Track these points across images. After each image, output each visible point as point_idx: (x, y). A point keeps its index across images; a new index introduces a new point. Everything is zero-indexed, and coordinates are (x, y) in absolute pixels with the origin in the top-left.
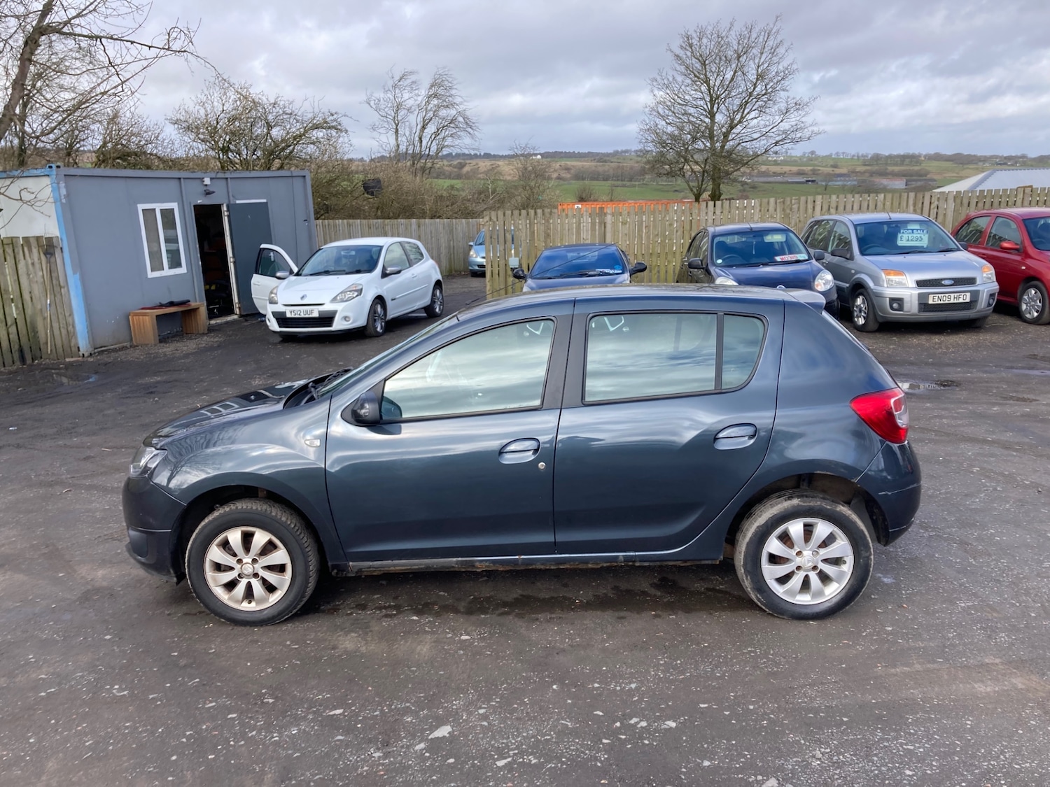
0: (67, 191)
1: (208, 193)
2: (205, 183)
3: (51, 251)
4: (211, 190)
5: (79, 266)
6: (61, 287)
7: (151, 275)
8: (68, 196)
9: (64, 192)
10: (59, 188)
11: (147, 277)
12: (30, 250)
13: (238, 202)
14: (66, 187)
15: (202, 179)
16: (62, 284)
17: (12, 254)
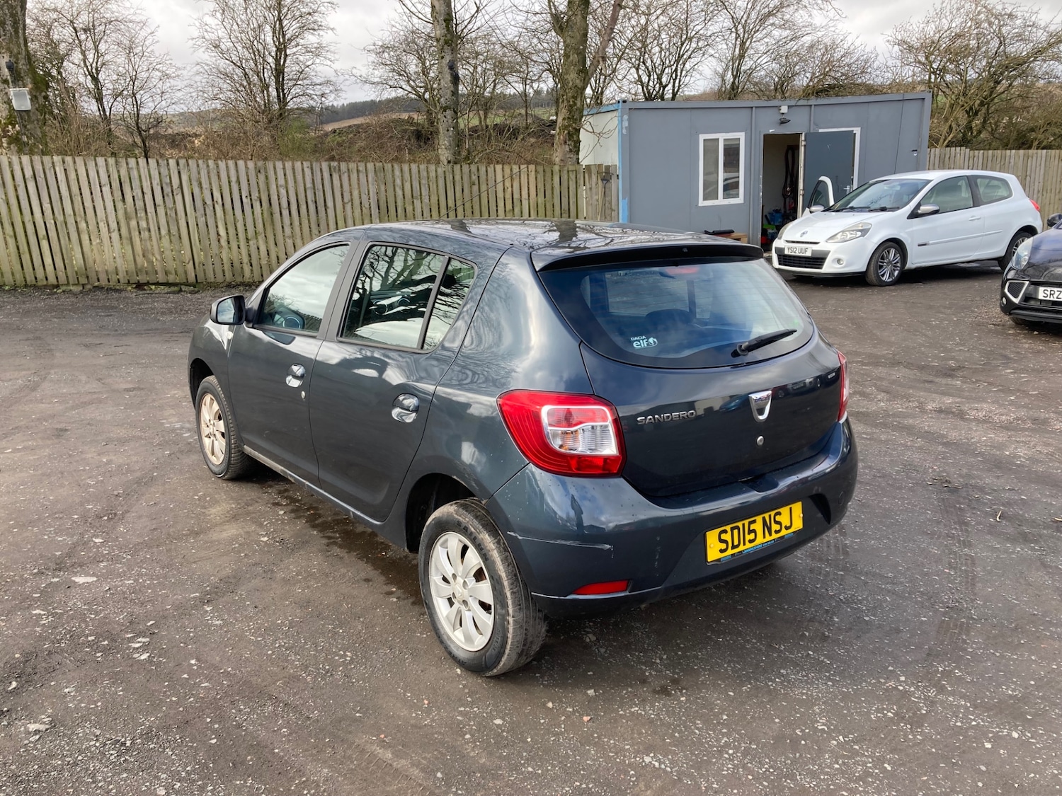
0: (629, 124)
1: (783, 122)
2: (782, 111)
3: (608, 178)
4: (788, 118)
5: (630, 193)
6: (612, 210)
7: (702, 203)
8: (629, 128)
9: (626, 124)
10: (622, 121)
11: (697, 205)
12: (590, 176)
13: (821, 131)
14: (629, 120)
15: (779, 108)
16: (613, 208)
17: (574, 179)
